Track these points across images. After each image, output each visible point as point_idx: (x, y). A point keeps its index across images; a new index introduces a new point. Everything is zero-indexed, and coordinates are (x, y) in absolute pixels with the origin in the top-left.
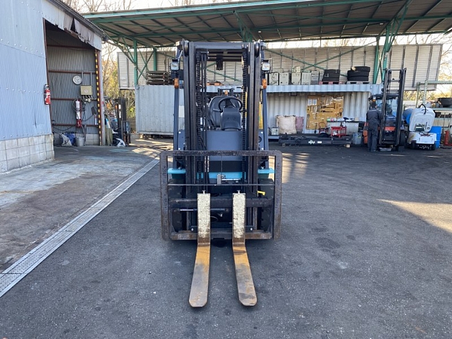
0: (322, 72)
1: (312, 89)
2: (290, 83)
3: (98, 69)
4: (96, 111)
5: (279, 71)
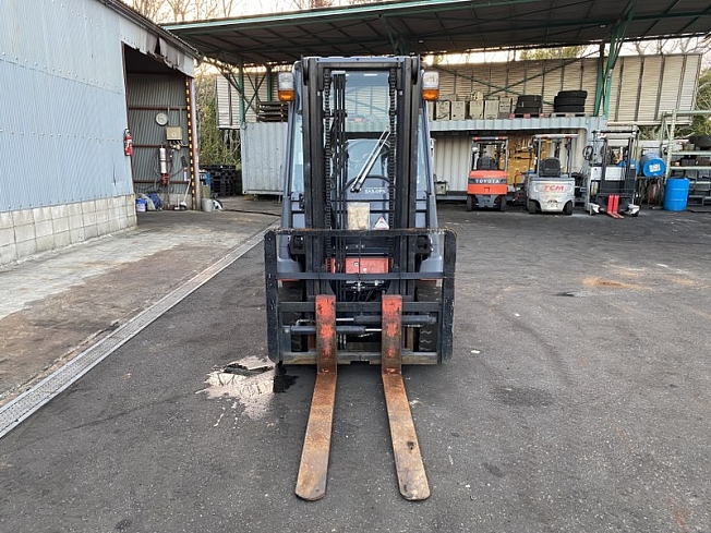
0: (515, 97)
1: (498, 125)
2: (468, 116)
3: (189, 104)
4: (187, 163)
5: (451, 98)
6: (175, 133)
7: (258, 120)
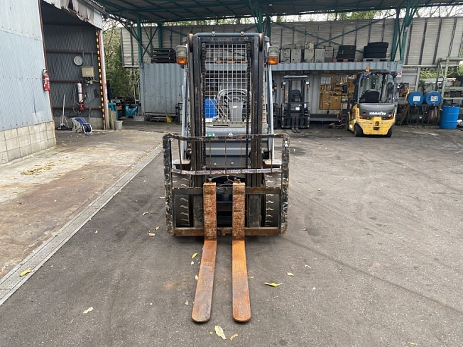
0: (337, 48)
1: (326, 67)
2: (303, 60)
3: (99, 49)
4: (98, 94)
5: (291, 46)
6: (89, 72)
7: (153, 62)
